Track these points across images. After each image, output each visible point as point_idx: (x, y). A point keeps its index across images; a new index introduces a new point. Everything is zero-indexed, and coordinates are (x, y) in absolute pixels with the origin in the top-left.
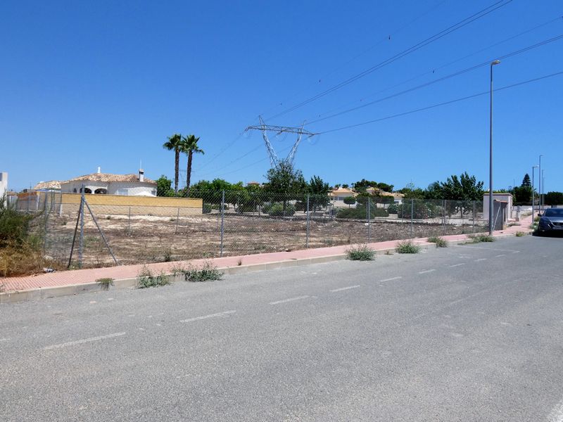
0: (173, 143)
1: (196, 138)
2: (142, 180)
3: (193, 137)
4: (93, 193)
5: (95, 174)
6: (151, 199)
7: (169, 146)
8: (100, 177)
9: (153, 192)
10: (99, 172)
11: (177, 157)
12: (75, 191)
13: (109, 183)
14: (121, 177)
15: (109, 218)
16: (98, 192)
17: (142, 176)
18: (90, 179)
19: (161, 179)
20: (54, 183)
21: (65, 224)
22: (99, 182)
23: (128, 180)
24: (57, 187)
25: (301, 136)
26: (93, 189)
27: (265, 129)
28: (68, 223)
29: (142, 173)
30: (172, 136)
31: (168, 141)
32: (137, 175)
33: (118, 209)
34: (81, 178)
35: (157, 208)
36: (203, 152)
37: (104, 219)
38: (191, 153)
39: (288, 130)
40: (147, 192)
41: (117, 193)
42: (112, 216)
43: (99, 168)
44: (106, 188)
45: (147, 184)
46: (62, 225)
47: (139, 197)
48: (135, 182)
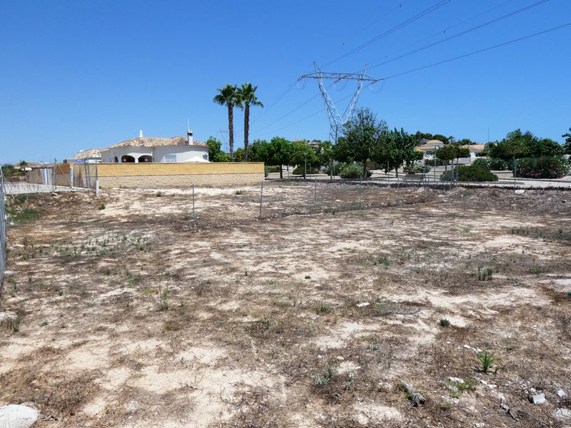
0: (226, 96)
1: (253, 87)
2: (191, 143)
3: (250, 86)
4: (137, 161)
5: (138, 139)
6: (204, 166)
7: (220, 99)
8: (142, 142)
9: (205, 157)
10: (141, 136)
11: (230, 113)
12: (116, 160)
13: (153, 148)
14: (166, 141)
15: (159, 195)
16: (142, 160)
17: (191, 138)
18: (132, 144)
19: (209, 142)
20: (93, 151)
21: (103, 208)
22: (143, 148)
23: (176, 143)
24: (97, 156)
25: (362, 83)
26: (136, 156)
27: (320, 77)
28: (107, 206)
29: (191, 134)
30: (224, 87)
31: (219, 93)
32: (185, 137)
33: (167, 180)
34: (122, 145)
35: (213, 177)
36: (262, 105)
37: (153, 195)
38: (248, 107)
39: (347, 76)
40: (199, 157)
41: (164, 160)
42: (162, 191)
43: (141, 131)
44: (151, 155)
45: (197, 148)
46: (100, 209)
47: (190, 163)
48: (184, 146)
